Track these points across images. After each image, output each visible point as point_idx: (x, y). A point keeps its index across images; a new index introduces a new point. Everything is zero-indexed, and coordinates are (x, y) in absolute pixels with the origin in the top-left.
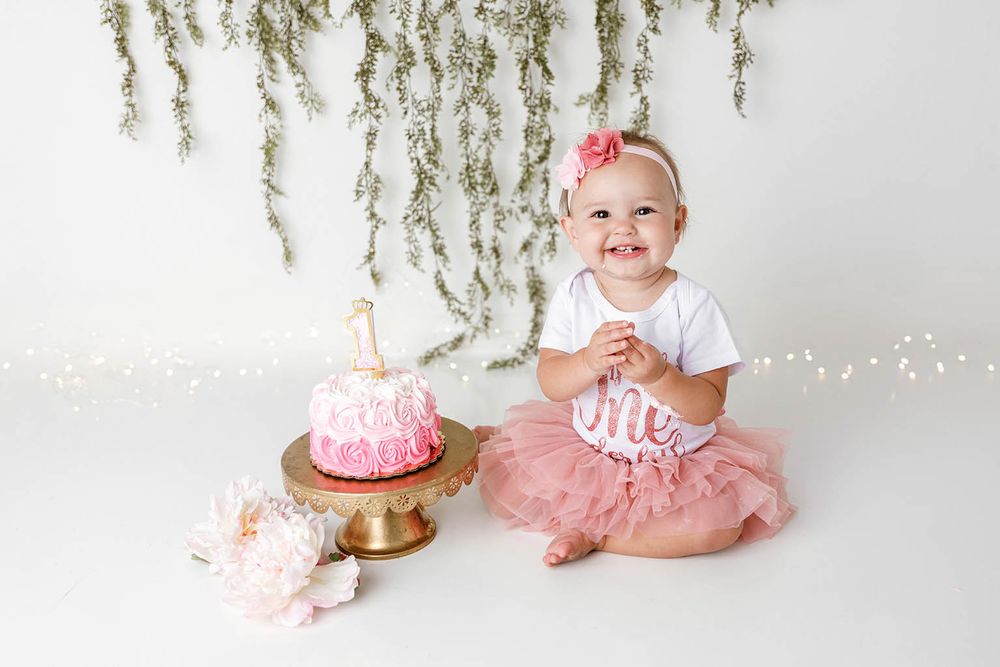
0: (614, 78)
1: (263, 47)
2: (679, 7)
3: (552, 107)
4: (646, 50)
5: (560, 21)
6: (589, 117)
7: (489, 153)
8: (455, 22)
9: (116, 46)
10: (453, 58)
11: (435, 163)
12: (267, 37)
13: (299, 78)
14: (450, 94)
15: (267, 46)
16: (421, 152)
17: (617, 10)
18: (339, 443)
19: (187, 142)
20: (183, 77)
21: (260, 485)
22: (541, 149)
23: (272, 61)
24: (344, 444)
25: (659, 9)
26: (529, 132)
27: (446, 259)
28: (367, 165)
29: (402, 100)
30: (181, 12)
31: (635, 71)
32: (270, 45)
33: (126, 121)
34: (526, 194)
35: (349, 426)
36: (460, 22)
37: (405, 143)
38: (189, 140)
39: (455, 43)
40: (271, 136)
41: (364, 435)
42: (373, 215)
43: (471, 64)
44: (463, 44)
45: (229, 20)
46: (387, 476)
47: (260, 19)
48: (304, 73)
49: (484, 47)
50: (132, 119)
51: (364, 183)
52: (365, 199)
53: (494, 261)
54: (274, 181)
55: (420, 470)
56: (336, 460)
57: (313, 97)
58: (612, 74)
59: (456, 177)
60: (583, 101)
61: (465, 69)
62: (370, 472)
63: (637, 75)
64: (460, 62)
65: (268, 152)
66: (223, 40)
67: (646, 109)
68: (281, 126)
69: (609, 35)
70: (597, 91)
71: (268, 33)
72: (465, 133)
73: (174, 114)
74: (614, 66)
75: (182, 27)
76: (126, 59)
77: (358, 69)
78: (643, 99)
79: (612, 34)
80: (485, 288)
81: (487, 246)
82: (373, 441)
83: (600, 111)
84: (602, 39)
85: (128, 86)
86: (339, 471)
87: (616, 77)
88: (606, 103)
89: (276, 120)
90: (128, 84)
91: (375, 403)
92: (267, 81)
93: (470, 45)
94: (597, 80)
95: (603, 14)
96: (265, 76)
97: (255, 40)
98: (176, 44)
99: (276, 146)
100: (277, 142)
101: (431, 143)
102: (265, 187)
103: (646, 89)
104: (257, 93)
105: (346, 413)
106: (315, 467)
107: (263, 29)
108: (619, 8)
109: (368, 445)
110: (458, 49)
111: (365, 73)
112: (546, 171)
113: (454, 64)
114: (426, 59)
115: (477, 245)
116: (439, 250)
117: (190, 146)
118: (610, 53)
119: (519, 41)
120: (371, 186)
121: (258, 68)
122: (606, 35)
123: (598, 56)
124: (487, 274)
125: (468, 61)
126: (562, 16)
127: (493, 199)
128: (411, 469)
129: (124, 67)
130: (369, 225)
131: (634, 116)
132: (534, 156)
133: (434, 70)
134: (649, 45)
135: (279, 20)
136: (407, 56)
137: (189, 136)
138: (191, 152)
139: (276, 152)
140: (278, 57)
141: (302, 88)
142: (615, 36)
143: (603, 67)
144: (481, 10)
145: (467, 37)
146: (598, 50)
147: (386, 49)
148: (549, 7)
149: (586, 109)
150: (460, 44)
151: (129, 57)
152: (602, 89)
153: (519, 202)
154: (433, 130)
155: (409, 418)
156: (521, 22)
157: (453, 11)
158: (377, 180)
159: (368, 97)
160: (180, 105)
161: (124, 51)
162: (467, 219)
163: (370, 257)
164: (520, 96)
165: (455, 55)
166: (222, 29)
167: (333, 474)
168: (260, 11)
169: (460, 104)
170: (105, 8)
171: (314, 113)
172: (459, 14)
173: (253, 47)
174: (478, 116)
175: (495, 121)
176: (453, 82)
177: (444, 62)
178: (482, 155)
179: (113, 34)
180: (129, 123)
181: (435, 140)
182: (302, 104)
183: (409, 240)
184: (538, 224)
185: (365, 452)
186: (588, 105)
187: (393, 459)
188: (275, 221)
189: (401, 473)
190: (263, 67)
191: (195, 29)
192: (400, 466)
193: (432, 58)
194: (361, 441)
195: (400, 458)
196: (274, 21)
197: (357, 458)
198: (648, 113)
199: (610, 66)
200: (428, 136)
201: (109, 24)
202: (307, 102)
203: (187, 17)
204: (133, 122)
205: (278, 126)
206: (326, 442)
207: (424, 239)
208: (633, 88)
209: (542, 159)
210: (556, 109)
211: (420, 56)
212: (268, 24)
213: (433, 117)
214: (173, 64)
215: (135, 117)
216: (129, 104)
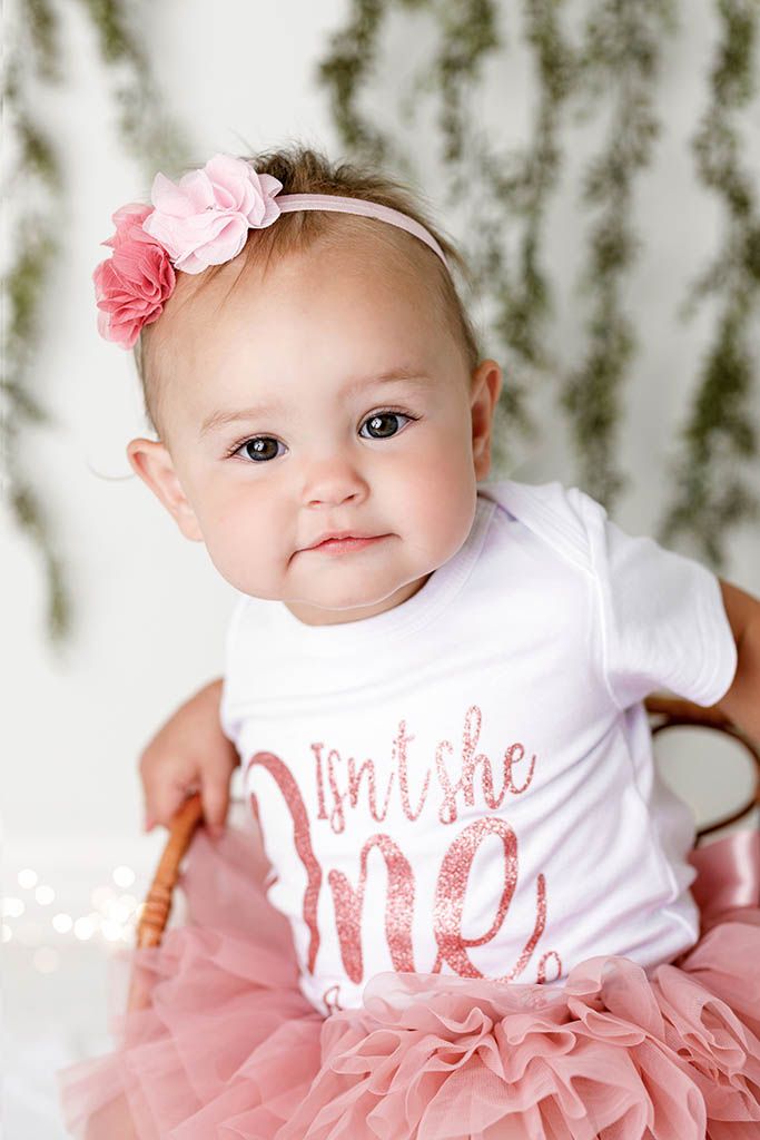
13: (125, 75)
29: (454, 154)
40: (31, 247)
48: (141, 61)
68: (61, 218)
101: (519, 290)
133: (550, 64)
154: (530, 249)
181: (533, 279)
200: (512, 265)
205: (50, 217)
213: (533, 211)
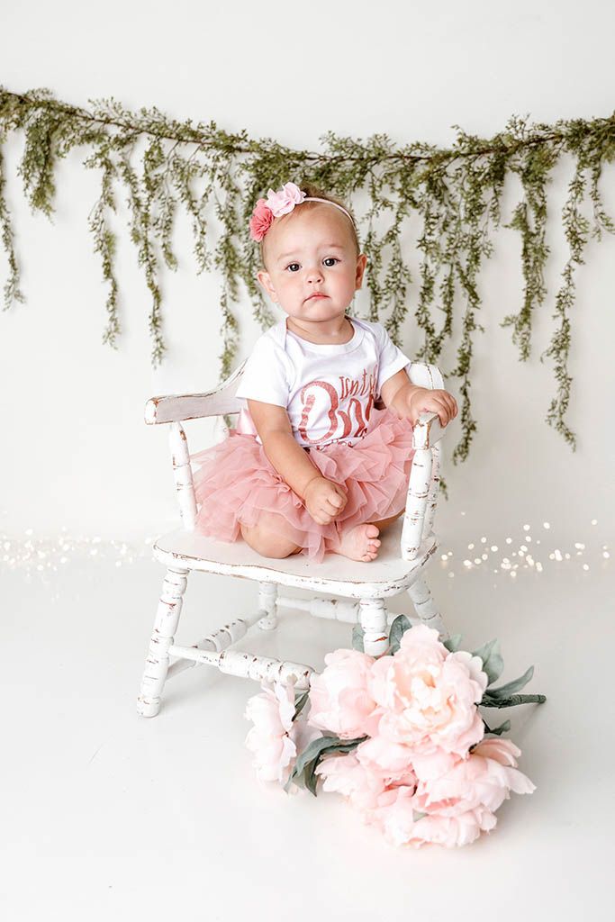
0: (537, 303)
1: (228, 271)
2: (600, 240)
3: (478, 327)
4: (570, 278)
5: (487, 252)
6: (514, 337)
8: (394, 252)
9: (103, 270)
10: (389, 282)
12: (232, 263)
13: (256, 299)
15: (231, 271)
17: (542, 242)
20: (157, 295)
23: (234, 283)
25: (583, 242)
30: (160, 242)
31: (558, 297)
32: (234, 270)
33: (109, 334)
36: (398, 251)
38: (161, 350)
39: (392, 269)
40: (229, 348)
43: (404, 288)
44: (399, 271)
45: (203, 249)
47: (227, 247)
48: (260, 295)
50: (114, 331)
57: (266, 315)
58: (536, 299)
60: (508, 322)
61: (399, 293)
63: (561, 301)
65: (226, 362)
66: (198, 266)
67: (567, 331)
68: (238, 339)
69: (535, 264)
70: (522, 313)
71: (234, 259)
73: (150, 328)
74: (538, 292)
75: (159, 254)
76: (111, 280)
78: (565, 322)
79: (537, 264)
83: (523, 331)
84: (528, 267)
85: (113, 304)
87: (539, 301)
88: (529, 324)
89: (235, 334)
90: (113, 301)
92: (229, 301)
93: (406, 272)
94: (522, 304)
95: (529, 246)
96: (228, 297)
97: (222, 265)
98: (155, 269)
99: (233, 356)
100: (234, 353)
103: (569, 313)
104: (221, 311)
107: (229, 257)
108: (545, 240)
113: (389, 288)
114: (369, 284)
117: (162, 355)
118: (535, 280)
121: (222, 289)
122: (531, 264)
123: (523, 283)
125: (402, 286)
126: (489, 248)
129: (109, 287)
131: (555, 336)
133: (375, 293)
134: (572, 274)
135: (243, 249)
137: (162, 347)
138: (164, 361)
139: (233, 362)
140: (240, 280)
141: (257, 307)
142: (540, 266)
143: (528, 292)
144: (423, 242)
145: (404, 265)
146: (522, 277)
148: (477, 239)
149: (512, 329)
150: (396, 270)
151: (112, 278)
152: (526, 312)
156: (450, 252)
157: (393, 242)
160: (155, 321)
161: (108, 273)
165: (391, 280)
166: (197, 256)
168: (227, 241)
169: (391, 322)
170: (97, 239)
172: (399, 245)
173: (219, 272)
176: (387, 303)
177: (383, 286)
179: (102, 260)
180: (111, 335)
182: (257, 321)
186: (513, 326)
190: (226, 289)
191: (169, 256)
193: (374, 283)
196: (239, 250)
198: (569, 334)
199: (534, 292)
201: (100, 252)
202: (261, 320)
203: (164, 246)
204: (115, 334)
205: (235, 339)
208: (556, 312)
210: (482, 329)
212: (234, 253)
214: (151, 285)
215: (116, 330)
216: (112, 319)
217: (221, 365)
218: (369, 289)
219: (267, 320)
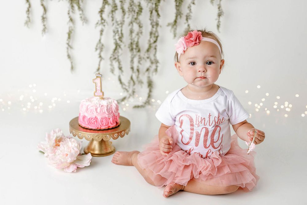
1: (70, 2)
4: (190, 10)
6: (171, 30)
7: (138, 39)
10: (129, 8)
11: (121, 41)
13: (81, 12)
14: (128, 19)
16: (117, 37)
18: (88, 117)
19: (44, 30)
20: (45, 10)
21: (62, 132)
22: (155, 39)
23: (72, 6)
24: (89, 118)
26: (151, 33)
27: (122, 71)
28: (100, 40)
29: (113, 20)
31: (186, 16)
32: (73, 1)
33: (27, 22)
34: (149, 53)
35: (92, 112)
37: (112, 34)
39: (130, 4)
40: (70, 30)
41: (96, 116)
42: (100, 57)
43: (135, 11)
44: (133, 5)
46: (102, 129)
48: (83, 11)
49: (139, 6)
50: (29, 22)
51: (98, 46)
52: (98, 51)
53: (137, 73)
54: (70, 44)
55: (113, 128)
56: (87, 123)
57: (84, 18)
58: (179, 17)
59: (127, 46)
60: (169, 25)
61: (133, 12)
62: (97, 127)
64: (131, 10)
65: (69, 35)
68: (74, 27)
72: (131, 32)
73: (41, 21)
76: (28, 3)
77: (99, 10)
78: (188, 25)
80: (134, 82)
81: (135, 68)
82: (99, 118)
83: (174, 28)
84: (177, 6)
86: (87, 126)
88: (176, 26)
90: (28, 11)
91: (100, 106)
92: (71, 13)
94: (174, 18)
96: (70, 11)
99: (72, 33)
101: (120, 35)
102: (67, 46)
103: (190, 22)
104: (68, 16)
105: (92, 108)
106: (80, 126)
109: (97, 119)
110: (131, 6)
111: (101, 11)
112: (156, 46)
113: (129, 11)
114: (121, 8)
115: (132, 68)
116: (120, 68)
117: (46, 31)
118: (179, 10)
119: (150, 5)
120: (100, 47)
121: (68, 8)
122: (178, 4)
123: (174, 11)
124: (135, 77)
127: (138, 54)
128: (110, 128)
129: (27, 5)
130: (99, 59)
131: (185, 30)
132: (152, 41)
133: (123, 12)
134: (191, 8)
136: (115, 7)
137: (45, 28)
138: (46, 34)
139: (71, 35)
140: (75, 5)
141: (81, 15)
142: (181, 5)
143: (176, 14)
145: (134, 3)
146: (175, 9)
147: (109, 4)
149: (170, 27)
152: (175, 21)
153: (146, 55)
154: (121, 31)
155: (110, 112)
158: (103, 45)
159: (102, 19)
160: (44, 19)
162: (130, 59)
163: (98, 69)
164: (149, 22)
167: (85, 128)
169: (130, 23)
171: (84, 24)
173: (67, 2)
174: (136, 27)
175: (141, 29)
176: (129, 16)
177: (127, 10)
178: (136, 40)
181: (122, 34)
183: (111, 65)
184: (152, 63)
185: (96, 121)
187: (105, 124)
188: (69, 56)
189: (107, 129)
190: (70, 8)
192: (107, 127)
193: (123, 8)
194: (96, 117)
195: (107, 124)
197: (93, 123)
199: (179, 14)
200: (120, 32)
202: (82, 20)
206: (84, 117)
207: (116, 64)
208: (185, 21)
209: (155, 42)
210: (161, 26)
211: (119, 7)
213: (122, 27)
214: (42, 5)
215: (29, 21)
216: (28, 17)
217: (67, 36)
218: (121, 11)
219: (85, 20)
